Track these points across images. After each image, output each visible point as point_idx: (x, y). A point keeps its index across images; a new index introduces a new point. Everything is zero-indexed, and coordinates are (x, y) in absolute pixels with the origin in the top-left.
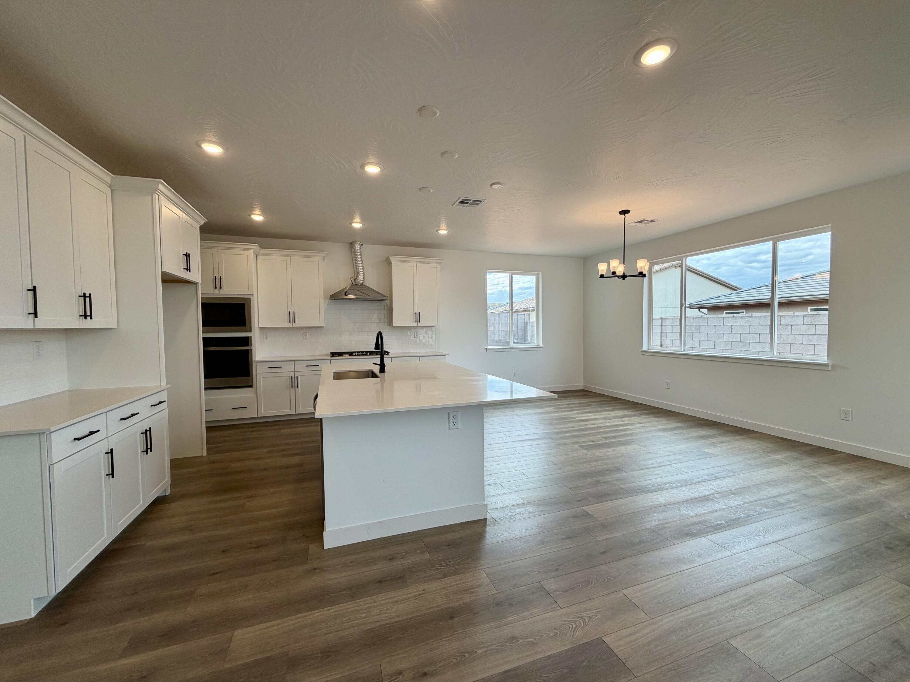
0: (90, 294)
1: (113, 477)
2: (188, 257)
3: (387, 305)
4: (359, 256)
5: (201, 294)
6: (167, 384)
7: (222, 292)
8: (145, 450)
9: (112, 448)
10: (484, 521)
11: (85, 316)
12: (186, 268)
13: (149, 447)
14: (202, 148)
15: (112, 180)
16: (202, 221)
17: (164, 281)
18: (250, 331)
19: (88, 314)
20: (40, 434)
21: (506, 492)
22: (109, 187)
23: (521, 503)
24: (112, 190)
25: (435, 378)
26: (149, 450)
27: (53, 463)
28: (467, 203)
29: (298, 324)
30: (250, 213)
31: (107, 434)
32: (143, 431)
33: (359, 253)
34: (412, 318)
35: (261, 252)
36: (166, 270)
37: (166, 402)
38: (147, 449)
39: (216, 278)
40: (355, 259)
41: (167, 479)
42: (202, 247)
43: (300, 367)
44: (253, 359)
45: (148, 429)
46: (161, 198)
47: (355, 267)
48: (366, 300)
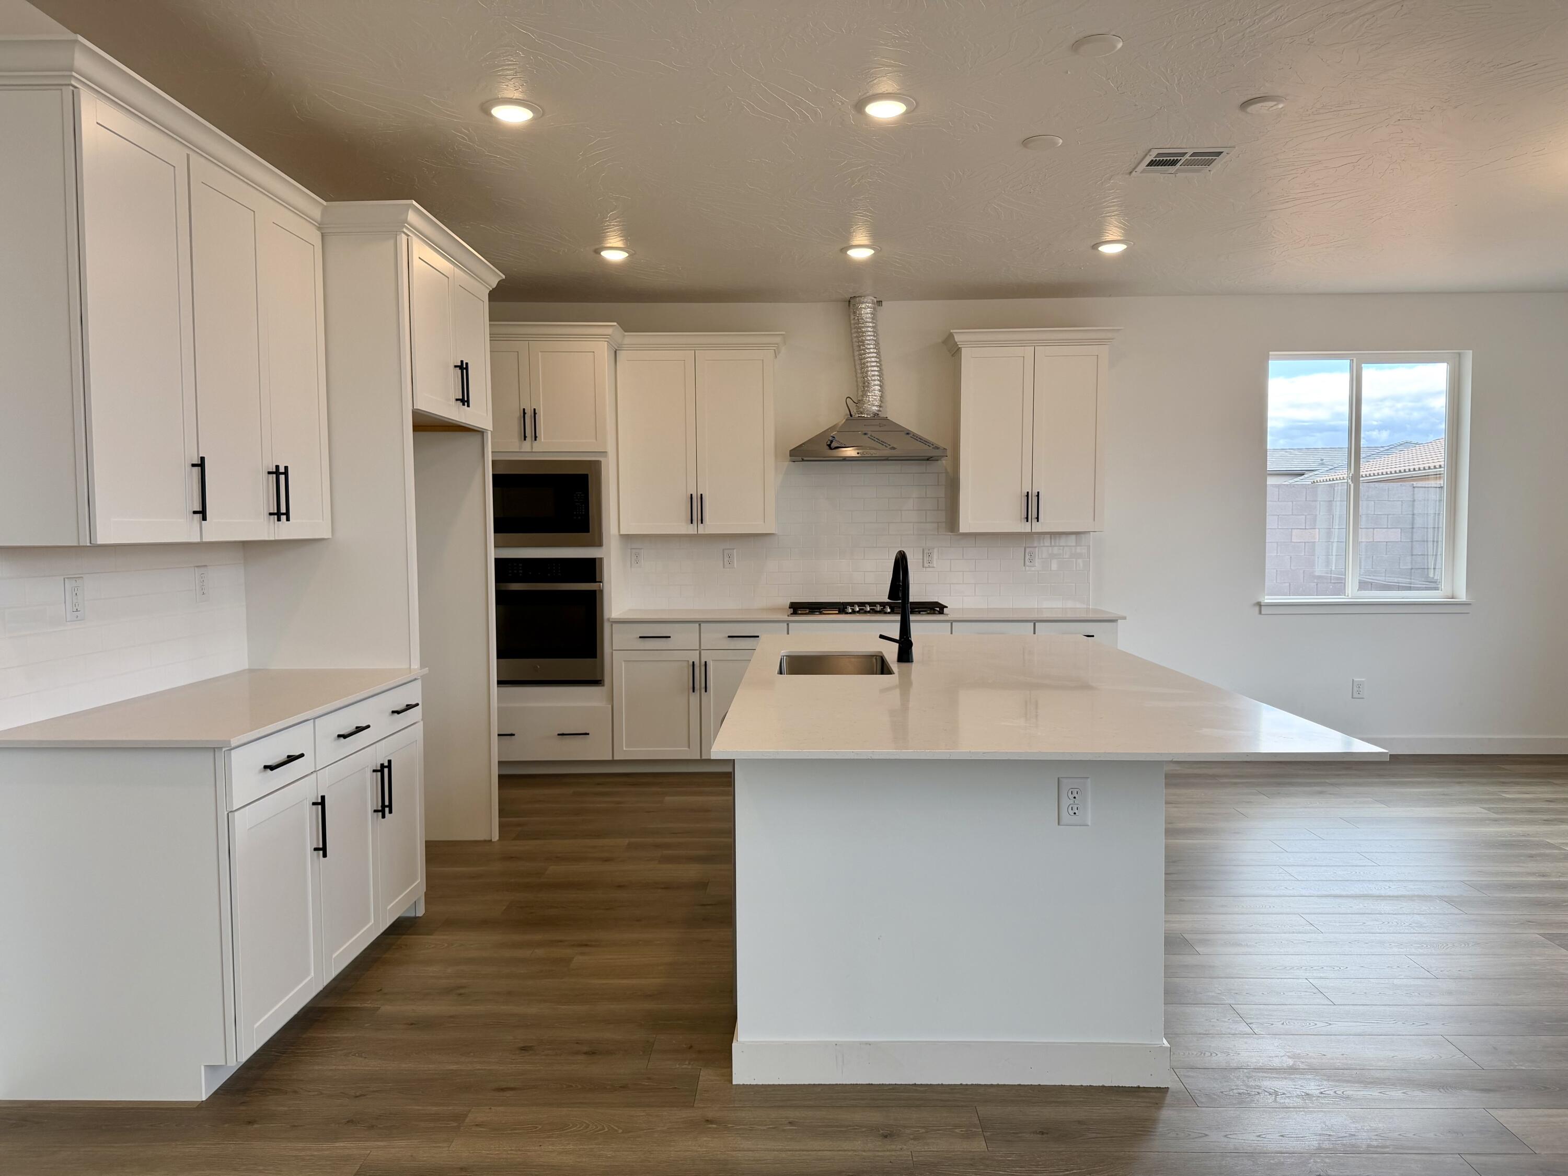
0: (286, 468)
1: (325, 855)
2: (465, 371)
3: (947, 472)
4: (869, 337)
5: (492, 452)
6: (423, 665)
7: (538, 446)
8: (380, 808)
9: (323, 794)
10: (1158, 1095)
11: (278, 514)
12: (461, 397)
13: (387, 803)
14: (495, 117)
15: (323, 215)
16: (494, 278)
17: (417, 428)
18: (598, 542)
19: (283, 510)
20: (214, 749)
21: (1248, 1030)
22: (319, 229)
23: (1285, 1065)
24: (323, 235)
25: (1085, 686)
26: (387, 810)
27: (234, 809)
28: (1174, 163)
29: (711, 526)
30: (597, 247)
31: (315, 768)
32: (376, 767)
33: (869, 329)
34: (1018, 508)
35: (627, 341)
36: (422, 406)
37: (420, 706)
38: (383, 806)
39: (524, 413)
40: (859, 346)
41: (419, 882)
42: (493, 337)
43: (714, 637)
44: (606, 616)
45: (386, 764)
46: (412, 240)
47: (858, 367)
48: (887, 459)
